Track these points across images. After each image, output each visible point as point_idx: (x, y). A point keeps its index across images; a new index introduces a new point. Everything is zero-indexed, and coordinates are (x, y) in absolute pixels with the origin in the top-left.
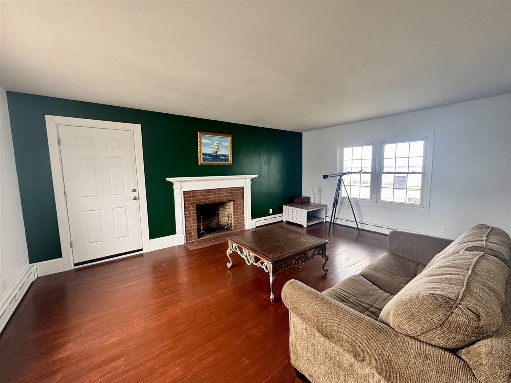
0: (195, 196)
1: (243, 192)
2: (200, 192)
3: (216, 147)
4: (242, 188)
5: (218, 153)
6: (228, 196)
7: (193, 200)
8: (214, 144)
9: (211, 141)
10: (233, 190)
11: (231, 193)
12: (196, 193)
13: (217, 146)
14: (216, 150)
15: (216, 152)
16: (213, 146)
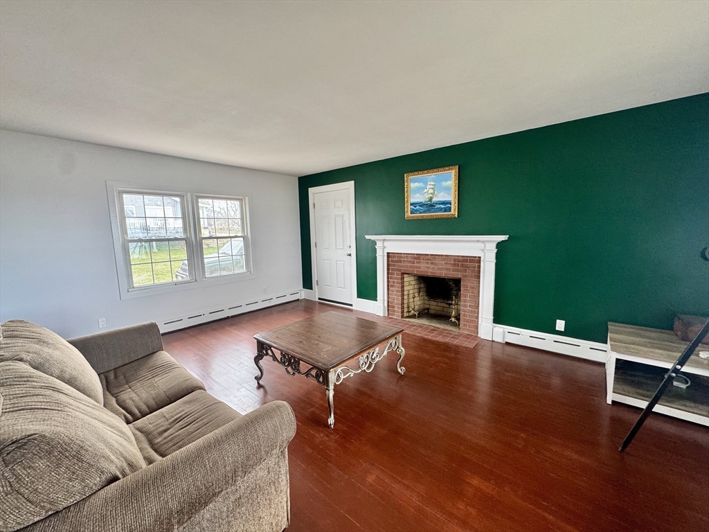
0: (400, 261)
1: (479, 267)
2: (407, 257)
3: (431, 191)
4: (478, 260)
5: (434, 200)
6: (449, 270)
7: (398, 266)
8: (428, 187)
9: (424, 183)
10: (459, 261)
11: (455, 265)
12: (401, 257)
13: (433, 189)
14: (431, 195)
15: (431, 198)
16: (426, 191)
